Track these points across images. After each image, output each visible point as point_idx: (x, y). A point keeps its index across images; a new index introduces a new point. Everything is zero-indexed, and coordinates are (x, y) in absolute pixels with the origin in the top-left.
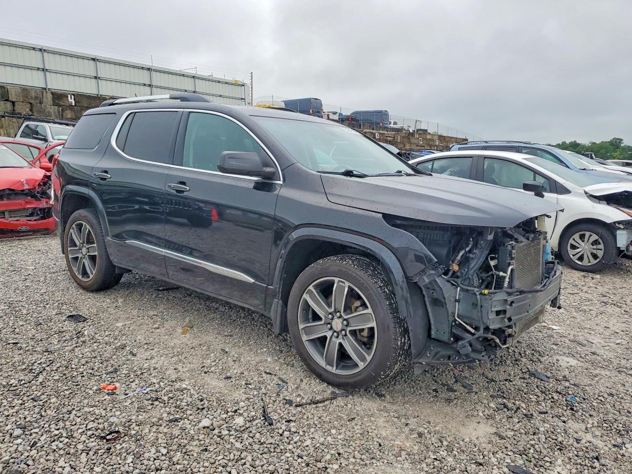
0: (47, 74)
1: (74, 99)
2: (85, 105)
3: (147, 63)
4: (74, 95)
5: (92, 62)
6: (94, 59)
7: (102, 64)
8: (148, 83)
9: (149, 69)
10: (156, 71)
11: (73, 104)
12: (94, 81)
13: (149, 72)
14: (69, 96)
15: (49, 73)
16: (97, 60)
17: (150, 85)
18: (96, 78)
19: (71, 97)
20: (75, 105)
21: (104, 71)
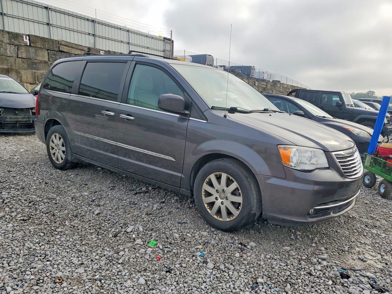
0: (5, 18)
1: (29, 40)
2: (39, 46)
3: (92, 16)
4: (29, 35)
5: (44, 10)
6: (46, 8)
7: (54, 13)
8: (91, 32)
9: (93, 21)
10: (99, 23)
11: (28, 44)
12: (46, 27)
13: (93, 23)
14: (24, 36)
15: (7, 17)
16: (50, 8)
17: (93, 35)
18: (48, 24)
19: (26, 38)
20: (30, 45)
21: (55, 18)
